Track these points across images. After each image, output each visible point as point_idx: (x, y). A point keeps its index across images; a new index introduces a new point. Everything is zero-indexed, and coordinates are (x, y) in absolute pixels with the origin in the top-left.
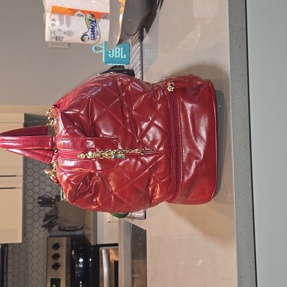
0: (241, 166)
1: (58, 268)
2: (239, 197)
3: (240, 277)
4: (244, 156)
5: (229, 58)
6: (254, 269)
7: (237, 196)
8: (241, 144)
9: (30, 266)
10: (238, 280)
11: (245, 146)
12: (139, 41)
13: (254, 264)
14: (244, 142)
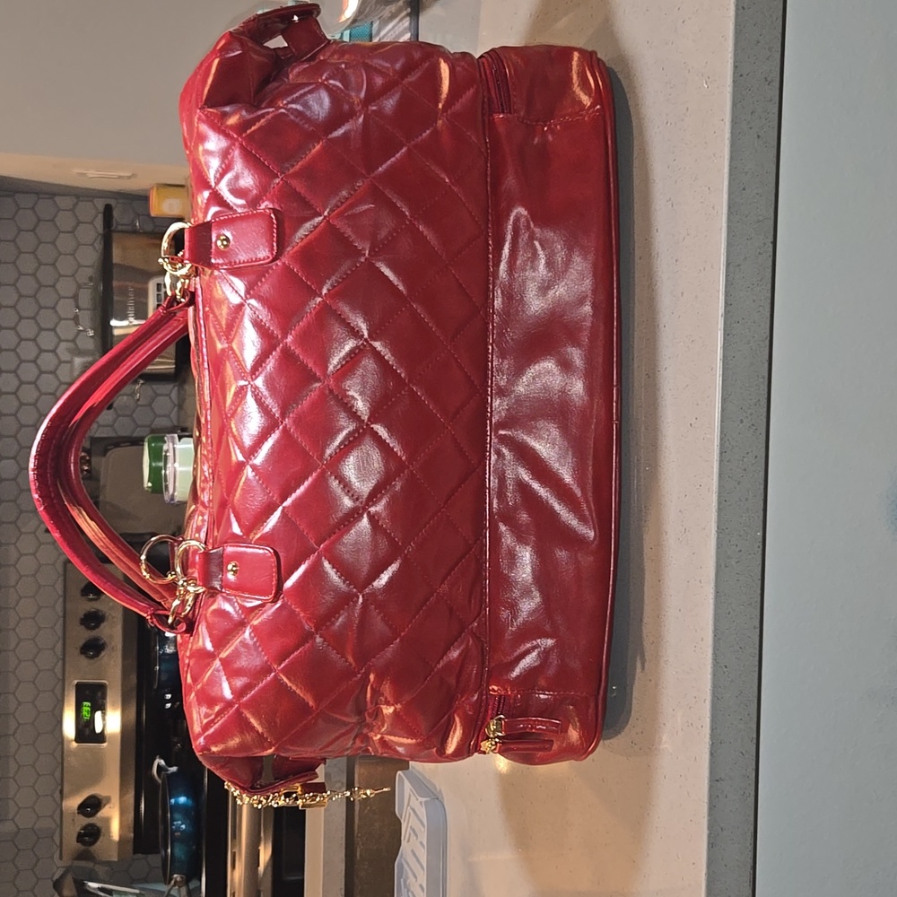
0: (739, 483)
1: (97, 654)
2: (726, 567)
3: (714, 780)
4: (748, 453)
5: (726, 170)
6: (754, 758)
7: (723, 566)
8: (742, 421)
9: (12, 646)
10: (711, 788)
11: (753, 425)
12: (408, 15)
13: (755, 746)
14: (751, 414)
